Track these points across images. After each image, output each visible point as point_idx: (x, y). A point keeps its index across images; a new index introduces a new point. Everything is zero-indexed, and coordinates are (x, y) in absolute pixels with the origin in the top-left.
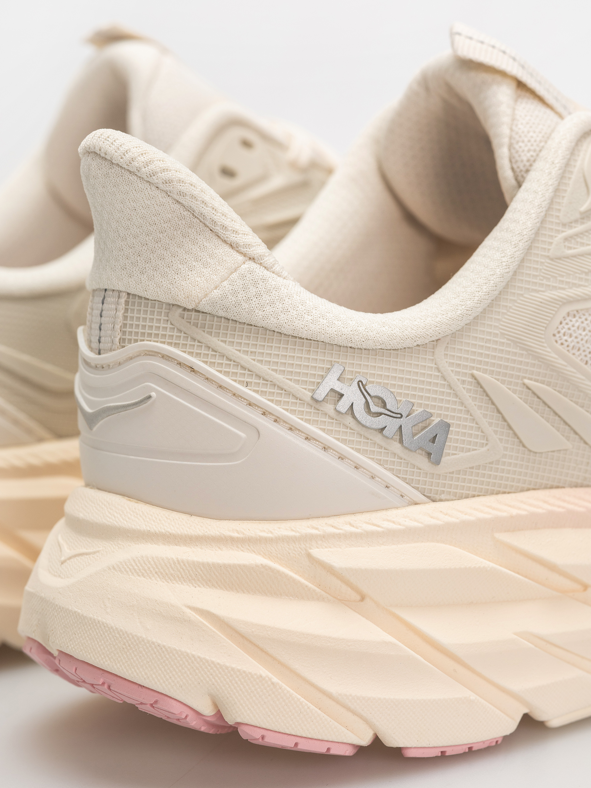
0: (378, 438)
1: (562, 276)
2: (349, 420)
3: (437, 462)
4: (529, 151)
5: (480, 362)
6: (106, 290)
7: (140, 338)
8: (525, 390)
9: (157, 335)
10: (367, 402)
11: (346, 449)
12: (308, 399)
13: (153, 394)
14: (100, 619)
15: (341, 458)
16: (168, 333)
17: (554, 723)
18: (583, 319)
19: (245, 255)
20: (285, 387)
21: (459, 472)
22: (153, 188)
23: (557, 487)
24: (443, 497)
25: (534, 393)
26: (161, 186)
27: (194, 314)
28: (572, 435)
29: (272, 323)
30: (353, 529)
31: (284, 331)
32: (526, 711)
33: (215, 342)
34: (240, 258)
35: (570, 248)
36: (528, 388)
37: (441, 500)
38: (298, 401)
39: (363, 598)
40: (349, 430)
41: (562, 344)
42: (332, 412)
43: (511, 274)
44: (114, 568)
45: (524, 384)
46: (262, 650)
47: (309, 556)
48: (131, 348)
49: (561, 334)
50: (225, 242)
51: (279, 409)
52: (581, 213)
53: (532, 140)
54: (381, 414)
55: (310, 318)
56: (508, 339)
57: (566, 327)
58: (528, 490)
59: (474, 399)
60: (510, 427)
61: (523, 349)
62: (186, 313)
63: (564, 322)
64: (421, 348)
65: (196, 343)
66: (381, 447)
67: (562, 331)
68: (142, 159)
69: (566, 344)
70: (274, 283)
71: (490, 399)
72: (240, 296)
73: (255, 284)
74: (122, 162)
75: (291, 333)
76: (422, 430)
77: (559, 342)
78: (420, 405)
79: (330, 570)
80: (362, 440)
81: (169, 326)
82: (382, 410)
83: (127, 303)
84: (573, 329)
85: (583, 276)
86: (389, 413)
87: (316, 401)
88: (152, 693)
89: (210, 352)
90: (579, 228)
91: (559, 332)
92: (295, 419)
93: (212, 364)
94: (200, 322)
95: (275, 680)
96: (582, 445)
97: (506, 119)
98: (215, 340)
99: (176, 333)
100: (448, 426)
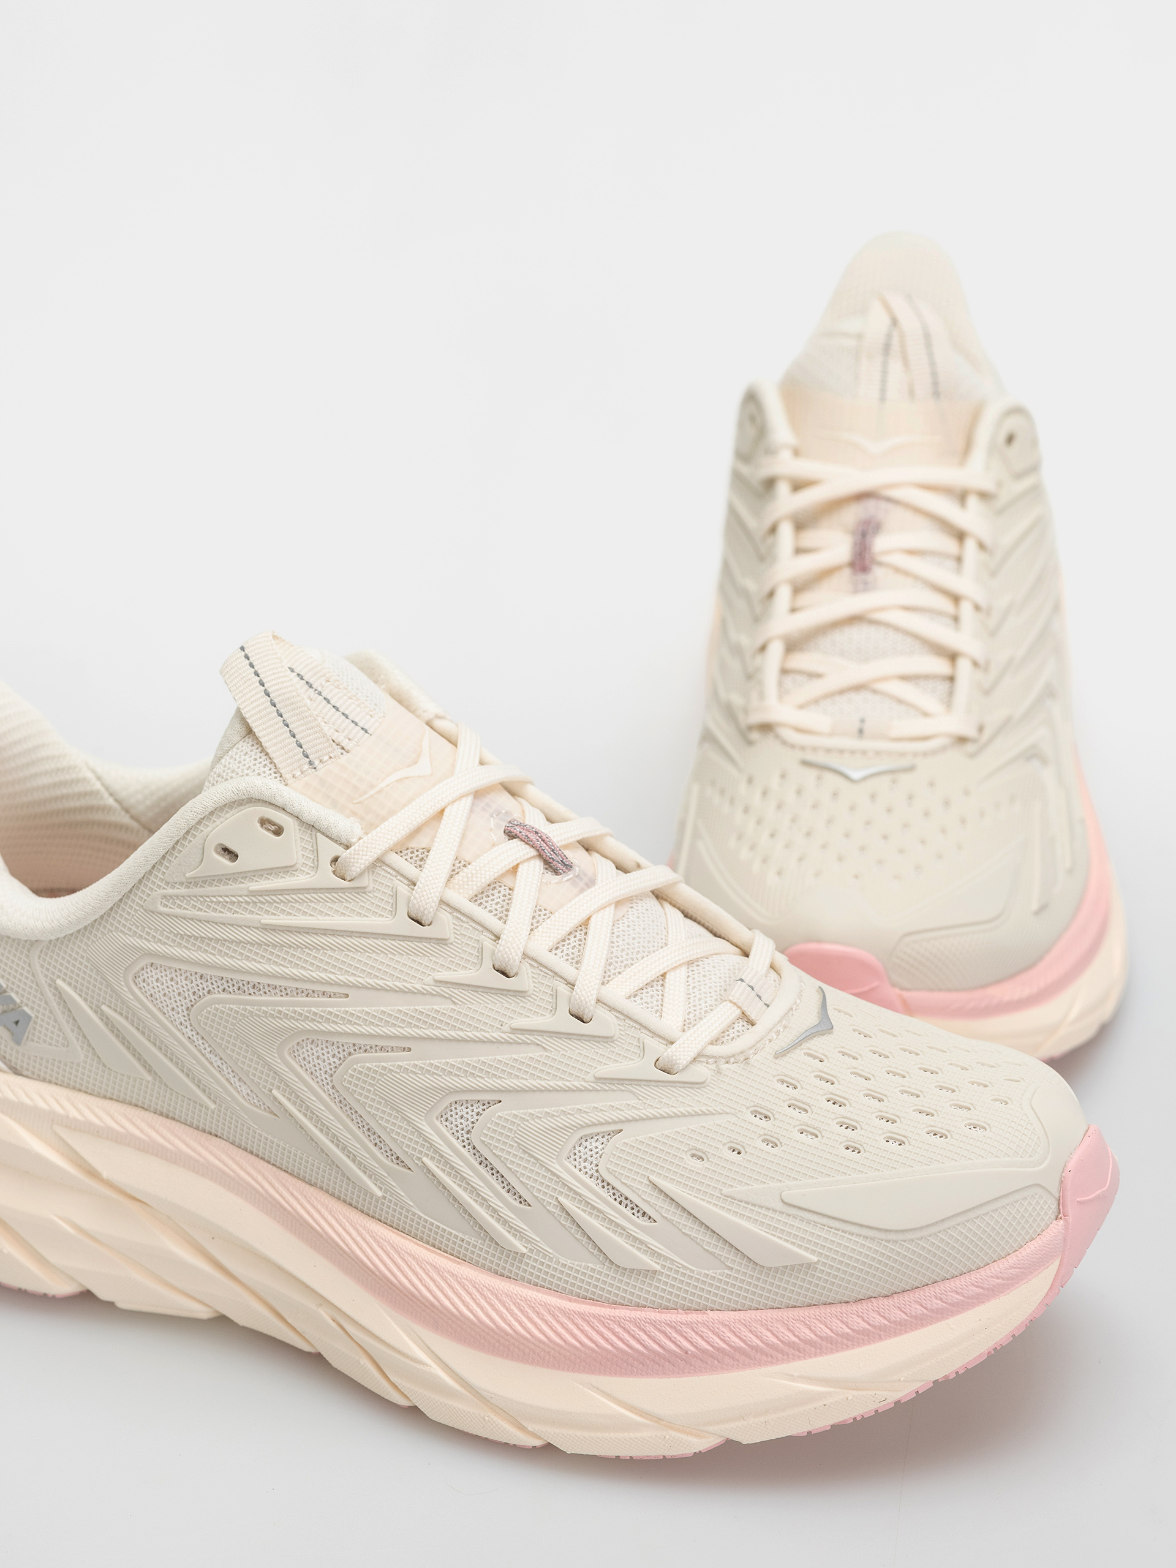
3: (20, 1043)
5: (66, 974)
18: (163, 974)
35: (166, 906)
45: (102, 1009)
57: (146, 975)
61: (103, 979)
63: (145, 970)
67: (142, 978)
90: (182, 891)
91: (139, 977)
100: (31, 1017)
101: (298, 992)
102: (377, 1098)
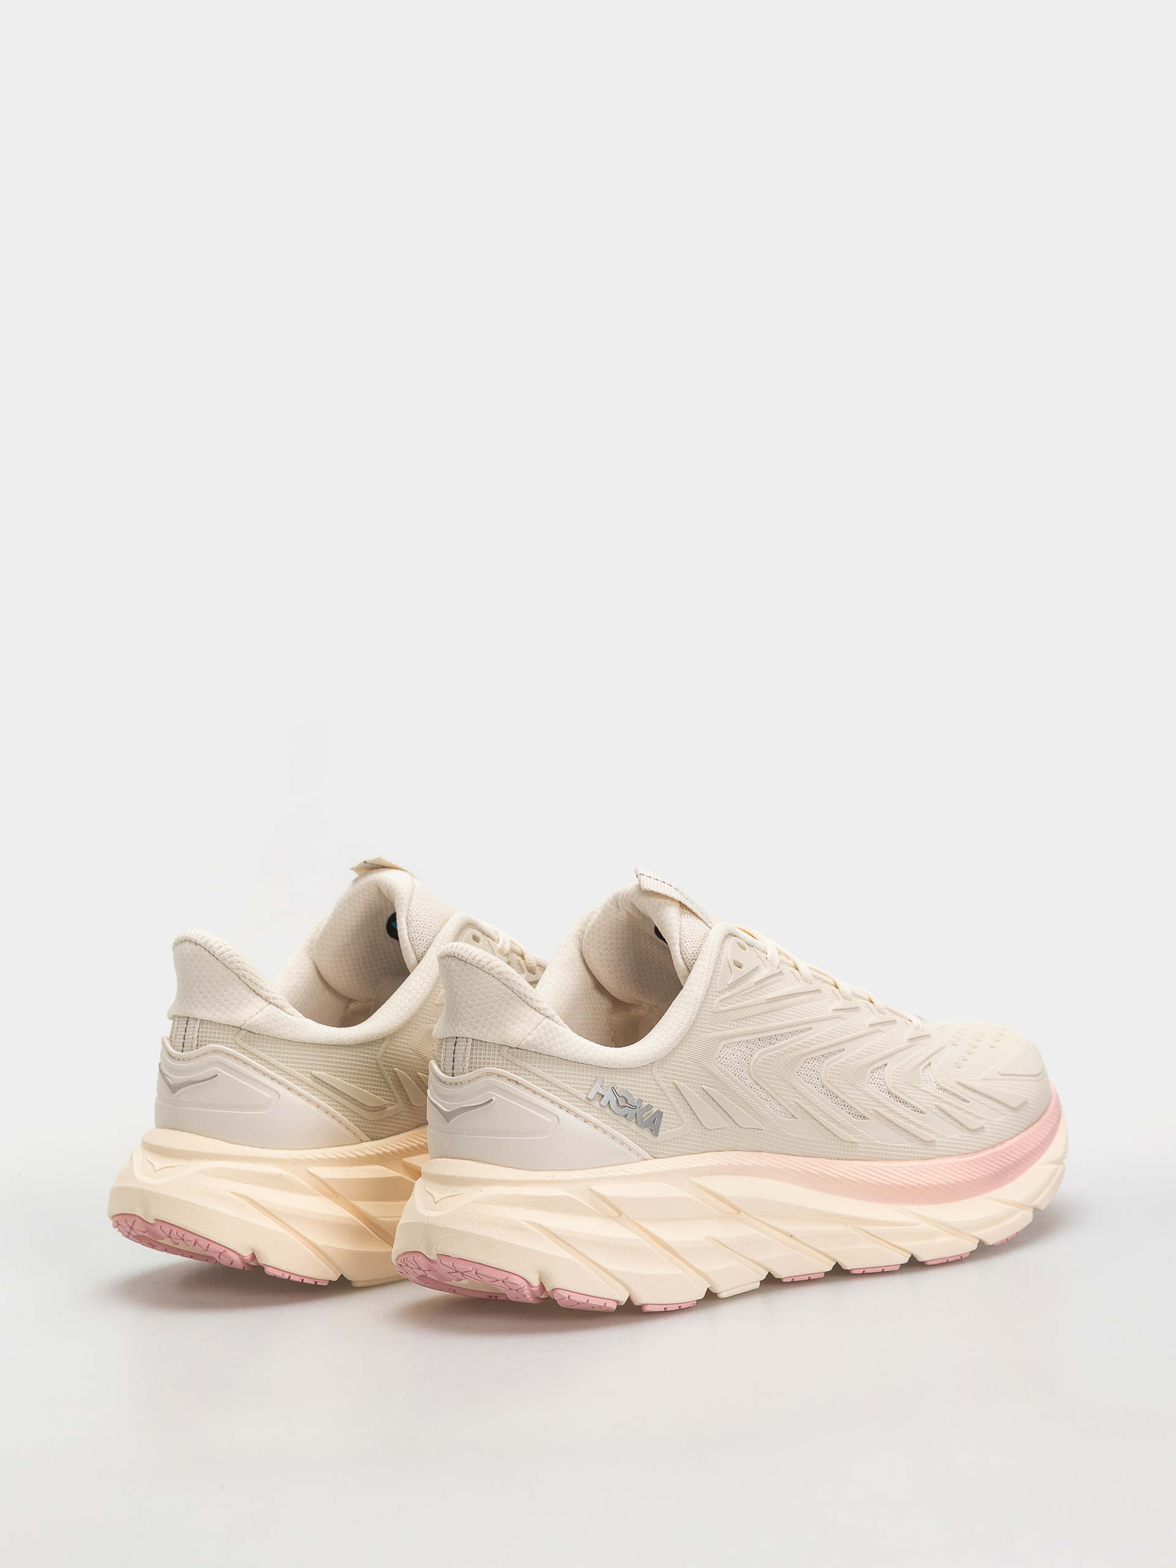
0: (624, 1121)
1: (720, 1023)
2: (608, 1110)
3: (656, 1135)
4: (693, 947)
5: (677, 1075)
6: (457, 1038)
7: (482, 1065)
8: (702, 1091)
9: (493, 1064)
10: (617, 1100)
11: (607, 1127)
12: (584, 1099)
13: (494, 1098)
14: (470, 1231)
15: (605, 1132)
16: (500, 1062)
17: (723, 1295)
18: (733, 1049)
19: (544, 1015)
20: (572, 1092)
21: (667, 1141)
22: (491, 977)
23: (721, 1151)
24: (659, 1156)
25: (707, 1094)
26: (496, 975)
27: (515, 1050)
28: (728, 1119)
29: (562, 1054)
30: (614, 1174)
31: (569, 1059)
32: (709, 1286)
33: (529, 1066)
34: (541, 1017)
35: (724, 1006)
36: (704, 1090)
37: (658, 1158)
38: (579, 1100)
39: (620, 1216)
40: (607, 1117)
41: (722, 1064)
42: (598, 1106)
43: (692, 1022)
44: (476, 1201)
45: (702, 1088)
46: (568, 1245)
47: (591, 1190)
48: (477, 1072)
49: (721, 1058)
50: (532, 1007)
51: (569, 1105)
52: (728, 985)
53: (694, 940)
54: (625, 1107)
55: (583, 1051)
56: (692, 1061)
57: (724, 1053)
58: (705, 1152)
59: (675, 1097)
60: (694, 1114)
61: (700, 1067)
62: (511, 1050)
63: (722, 1051)
64: (644, 1067)
65: (518, 1068)
66: (626, 1126)
67: (722, 1056)
68: (485, 960)
69: (724, 1063)
70: (561, 1031)
71: (684, 1097)
72: (543, 1039)
73: (551, 1032)
74: (473, 962)
75: (573, 1060)
76: (647, 1116)
77: (720, 1062)
78: (646, 1101)
79: (603, 1198)
80: (615, 1122)
81: (501, 1057)
82: (626, 1104)
83: (472, 1045)
84: (727, 1054)
85: (732, 1023)
86: (629, 1106)
87: (589, 1099)
88: (504, 1273)
89: (527, 1073)
90: (728, 994)
91: (720, 1057)
92: (578, 1110)
93: (529, 1079)
94: (519, 1055)
95: (577, 1262)
96: (734, 1125)
97: (677, 928)
98: (529, 1065)
99: (505, 1062)
100: (662, 1113)
101: (792, 1034)
102: (843, 1082)
